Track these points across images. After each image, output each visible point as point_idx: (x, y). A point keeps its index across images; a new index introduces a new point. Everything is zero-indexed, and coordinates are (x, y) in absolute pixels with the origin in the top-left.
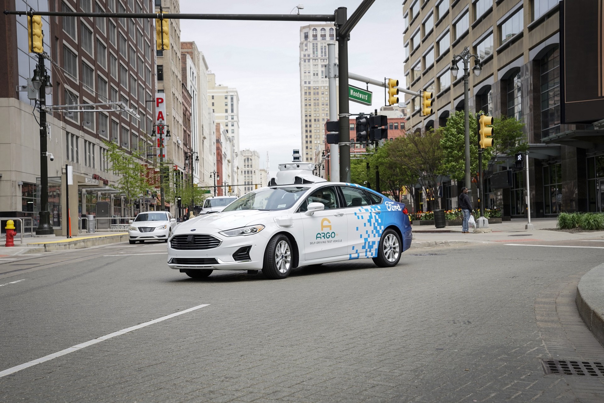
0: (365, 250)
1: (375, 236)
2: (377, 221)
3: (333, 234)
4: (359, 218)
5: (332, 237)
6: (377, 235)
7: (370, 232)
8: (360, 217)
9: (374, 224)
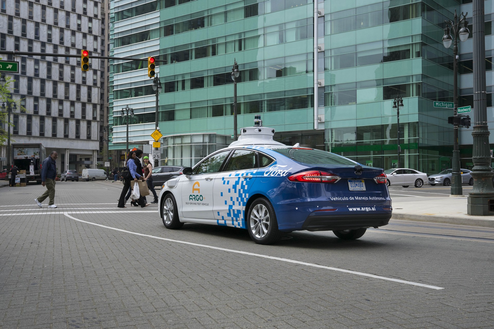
0: (230, 218)
1: (240, 205)
2: (243, 187)
3: (201, 197)
4: (224, 183)
5: (201, 200)
6: (242, 203)
7: (234, 199)
8: (226, 182)
9: (239, 190)
